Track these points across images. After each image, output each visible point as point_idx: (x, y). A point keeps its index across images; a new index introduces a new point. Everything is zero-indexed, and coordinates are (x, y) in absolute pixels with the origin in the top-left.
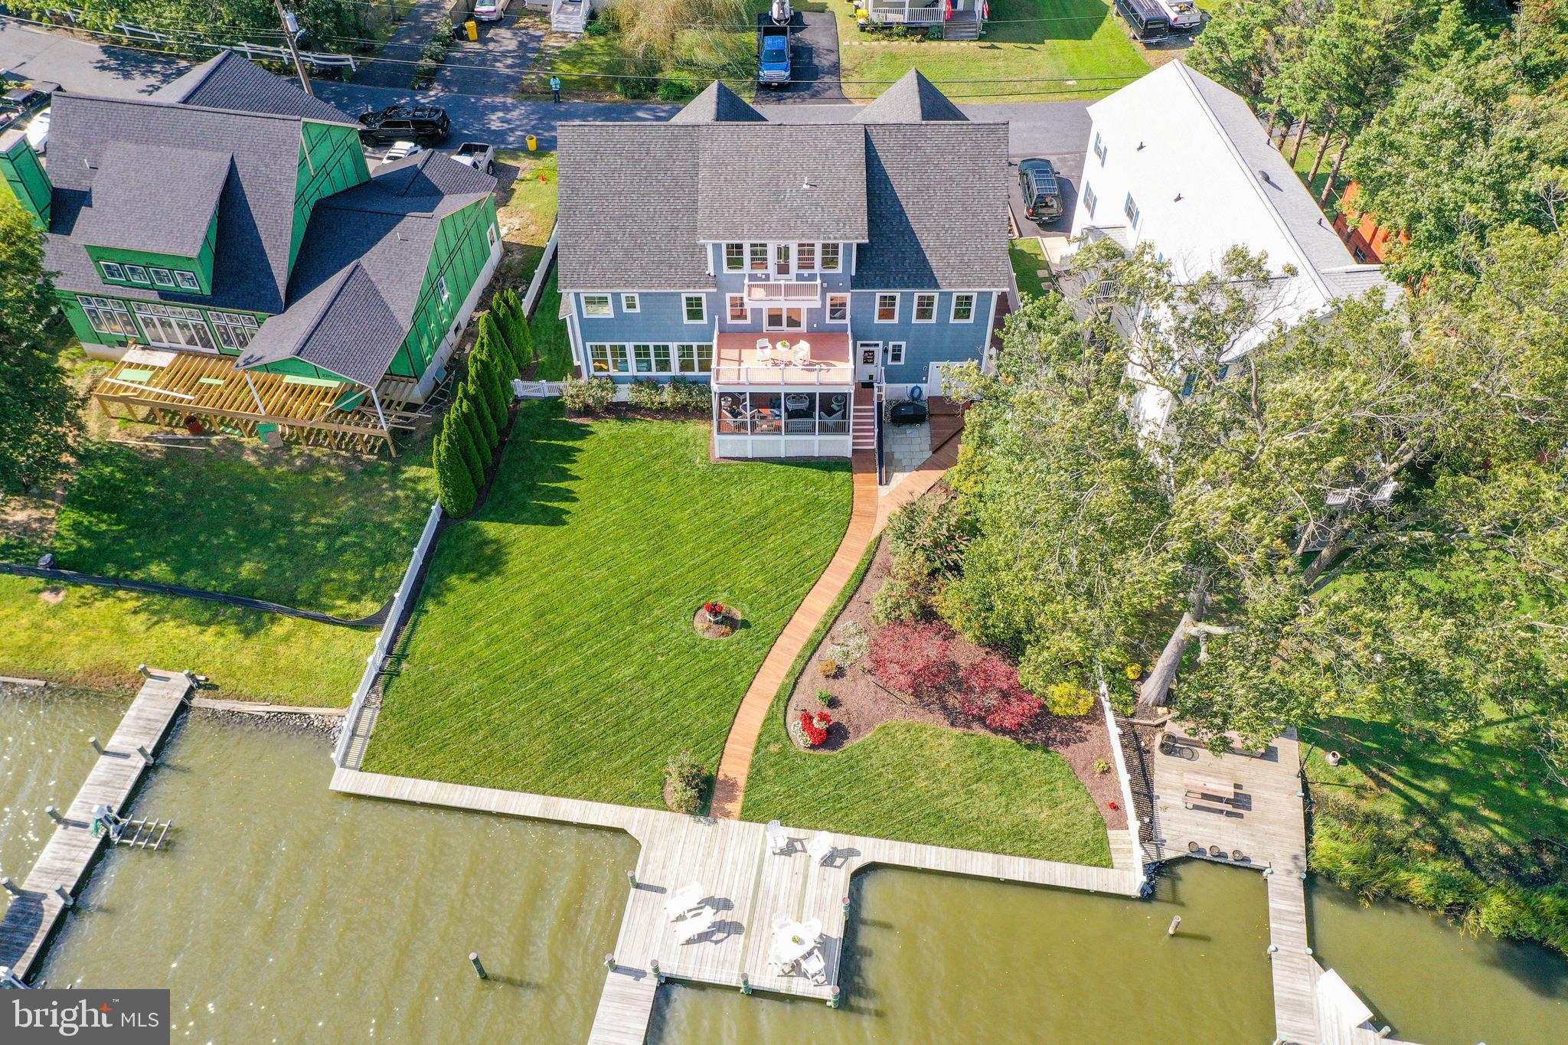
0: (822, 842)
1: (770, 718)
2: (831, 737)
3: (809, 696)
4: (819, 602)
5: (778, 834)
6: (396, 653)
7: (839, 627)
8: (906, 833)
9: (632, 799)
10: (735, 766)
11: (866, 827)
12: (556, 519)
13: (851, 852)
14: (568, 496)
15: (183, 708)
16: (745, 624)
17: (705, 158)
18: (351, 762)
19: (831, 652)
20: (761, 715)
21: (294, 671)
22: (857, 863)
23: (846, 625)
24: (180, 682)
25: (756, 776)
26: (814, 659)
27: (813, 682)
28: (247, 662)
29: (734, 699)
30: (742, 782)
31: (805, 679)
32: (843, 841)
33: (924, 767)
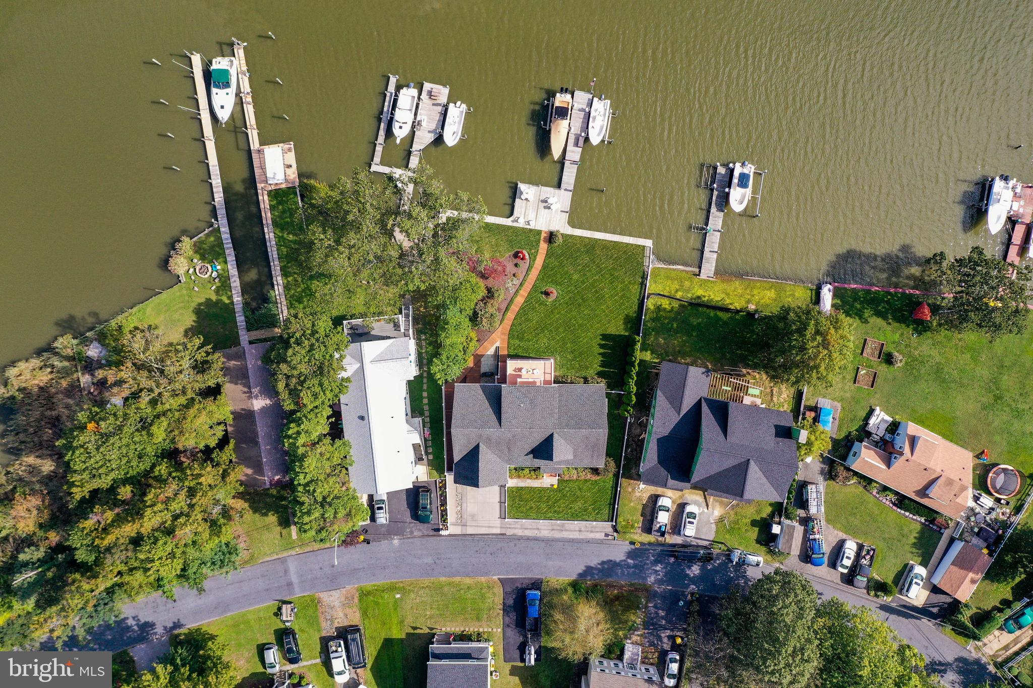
0: (521, 224)
1: (534, 260)
2: (516, 255)
3: (524, 266)
4: (520, 300)
5: (532, 226)
6: (643, 285)
7: (514, 290)
8: (499, 226)
9: (571, 236)
10: (543, 246)
11: (509, 228)
12: (605, 337)
13: (513, 221)
14: (602, 346)
15: (700, 267)
16: (542, 293)
17: (556, 416)
18: (648, 249)
19: (516, 282)
20: (536, 262)
21: (673, 279)
22: (511, 219)
23: (512, 291)
24: (703, 276)
25: (538, 242)
26: (521, 280)
27: (522, 272)
28: (686, 282)
29: (544, 267)
30: (542, 242)
31: (524, 274)
32: (515, 224)
33: (492, 245)
